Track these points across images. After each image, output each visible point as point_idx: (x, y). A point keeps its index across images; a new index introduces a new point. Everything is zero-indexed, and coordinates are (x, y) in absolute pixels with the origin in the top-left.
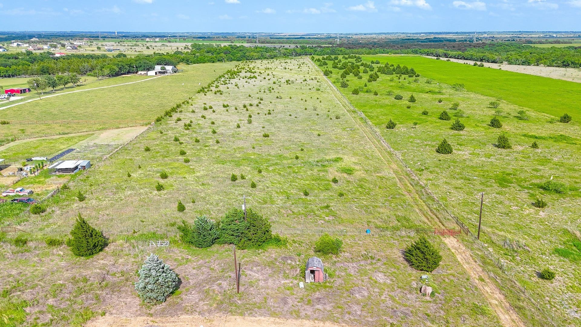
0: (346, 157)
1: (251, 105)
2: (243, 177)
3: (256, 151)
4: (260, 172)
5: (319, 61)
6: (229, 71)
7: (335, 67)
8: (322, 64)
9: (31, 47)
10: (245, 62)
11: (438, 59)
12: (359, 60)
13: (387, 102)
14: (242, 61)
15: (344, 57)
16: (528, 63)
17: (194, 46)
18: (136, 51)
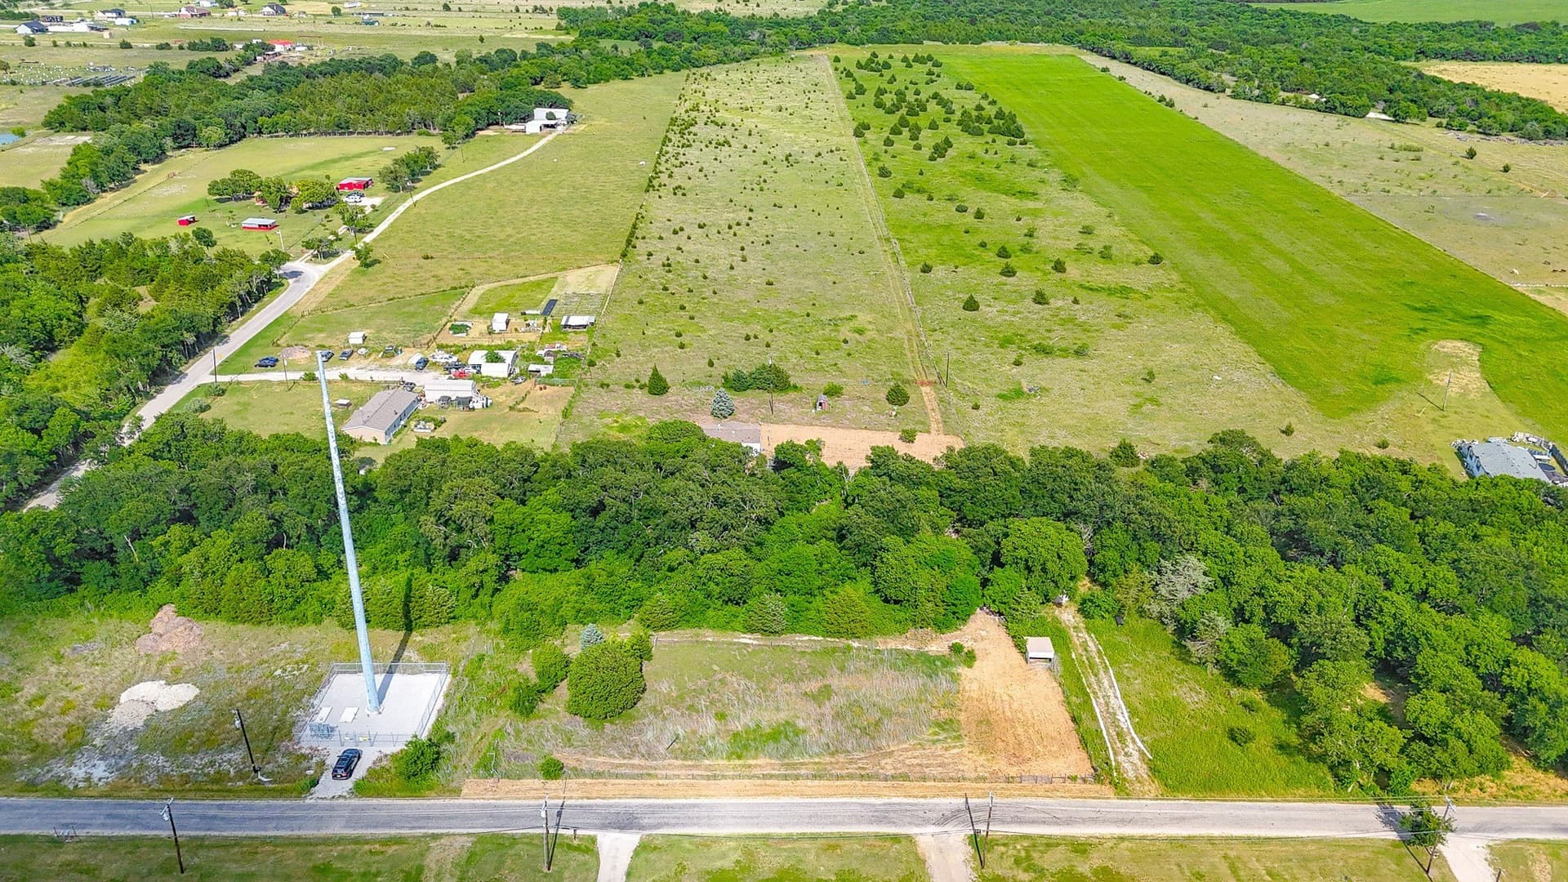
0: (860, 315)
2: (756, 337)
3: (761, 305)
4: (771, 331)
5: (849, 75)
6: (673, 121)
7: (879, 105)
8: (854, 91)
9: (183, 9)
10: (692, 78)
11: (1105, 70)
12: (936, 70)
13: (941, 218)
14: (684, 72)
15: (905, 59)
16: (1265, 98)
17: (564, 13)
18: (429, 24)
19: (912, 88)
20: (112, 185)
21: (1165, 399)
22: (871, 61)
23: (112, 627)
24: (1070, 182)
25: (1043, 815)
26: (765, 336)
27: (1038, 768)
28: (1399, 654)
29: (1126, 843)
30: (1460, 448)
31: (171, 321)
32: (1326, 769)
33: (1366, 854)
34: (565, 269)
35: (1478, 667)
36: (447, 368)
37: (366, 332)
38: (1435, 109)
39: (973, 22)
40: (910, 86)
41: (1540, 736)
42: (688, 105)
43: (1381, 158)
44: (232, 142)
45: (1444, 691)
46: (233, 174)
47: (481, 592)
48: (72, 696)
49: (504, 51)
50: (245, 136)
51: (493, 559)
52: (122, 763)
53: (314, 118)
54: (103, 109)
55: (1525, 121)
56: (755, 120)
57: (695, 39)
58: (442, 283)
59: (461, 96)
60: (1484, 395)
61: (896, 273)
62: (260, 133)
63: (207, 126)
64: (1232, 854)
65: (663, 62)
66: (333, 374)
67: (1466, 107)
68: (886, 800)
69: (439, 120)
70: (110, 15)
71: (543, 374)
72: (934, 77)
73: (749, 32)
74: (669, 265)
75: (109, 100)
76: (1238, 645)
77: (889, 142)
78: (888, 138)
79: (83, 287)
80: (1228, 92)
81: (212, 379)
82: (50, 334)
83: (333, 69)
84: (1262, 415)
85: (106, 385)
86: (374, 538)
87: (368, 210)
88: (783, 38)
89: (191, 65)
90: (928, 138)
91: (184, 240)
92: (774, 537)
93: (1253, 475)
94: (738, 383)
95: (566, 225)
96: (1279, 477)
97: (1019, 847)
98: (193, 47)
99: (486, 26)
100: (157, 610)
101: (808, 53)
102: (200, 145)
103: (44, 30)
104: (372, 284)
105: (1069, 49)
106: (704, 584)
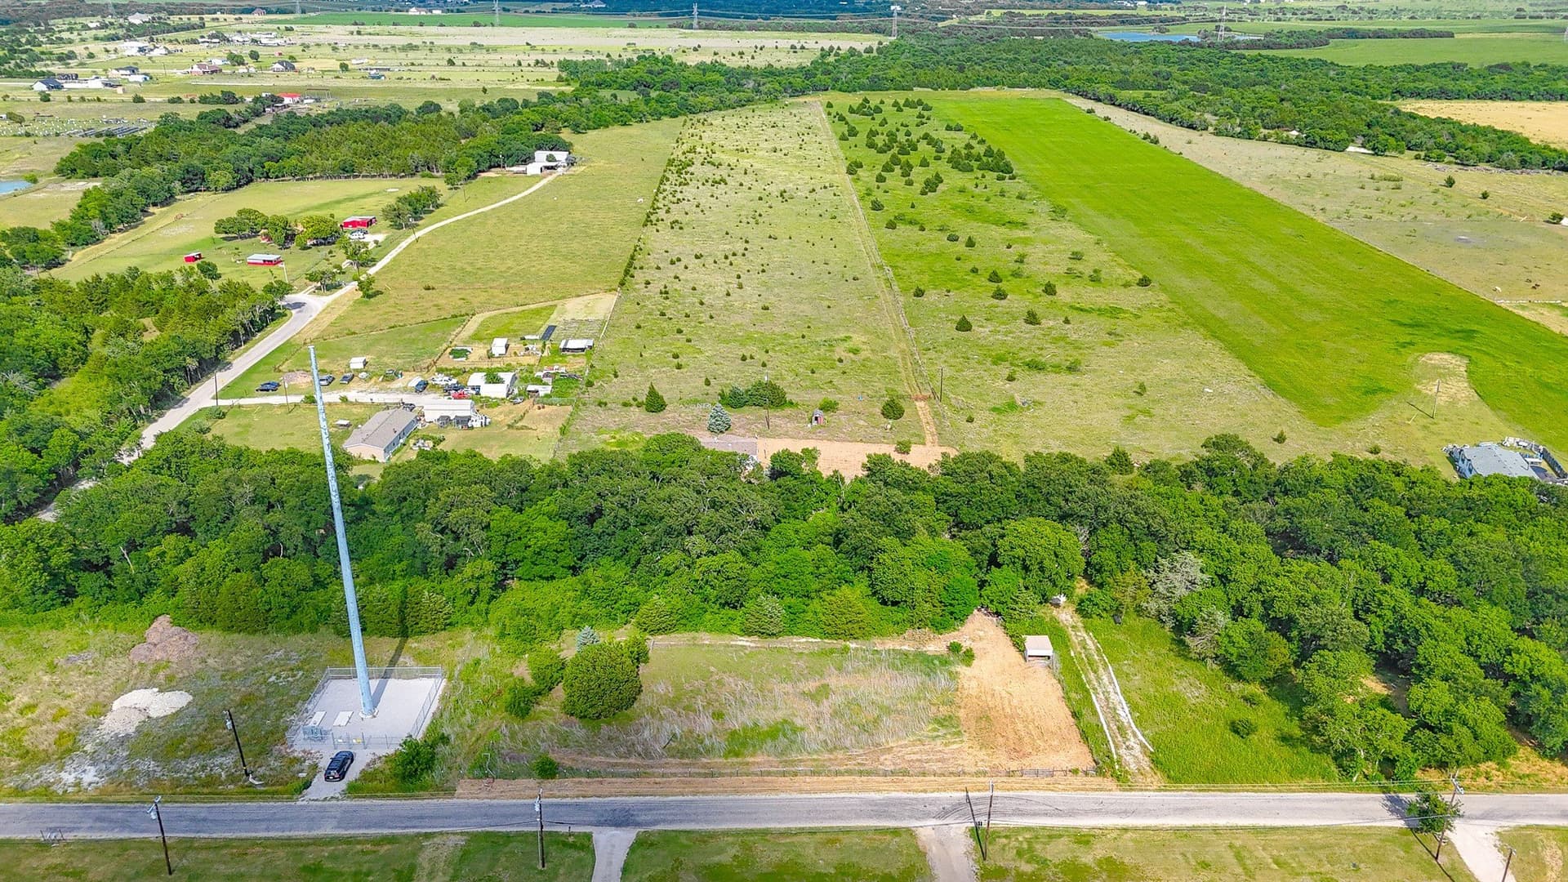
0: (854, 336)
1: (734, 254)
2: (752, 358)
3: (757, 328)
4: (767, 352)
5: (842, 119)
6: (671, 162)
7: (871, 146)
8: (846, 133)
9: (195, 67)
10: (689, 123)
11: (1090, 111)
12: (926, 113)
13: (933, 247)
14: (682, 118)
15: (896, 104)
16: (1247, 135)
17: (564, 65)
18: (433, 77)
19: (903, 130)
20: (121, 227)
21: (1157, 410)
22: (862, 106)
23: (106, 637)
24: (1059, 212)
25: (1043, 807)
26: (760, 356)
27: (1039, 762)
28: (1400, 646)
29: (1129, 834)
30: (1451, 453)
31: (174, 347)
32: (1330, 760)
33: (1374, 842)
34: (564, 297)
35: (1479, 657)
36: (447, 390)
37: (368, 358)
38: (1413, 142)
39: (961, 69)
40: (901, 128)
41: (1545, 722)
42: (685, 147)
43: (1362, 188)
44: (239, 186)
45: (1446, 679)
46: (240, 212)
47: (478, 599)
48: (63, 704)
49: (506, 100)
50: (252, 181)
51: (489, 566)
52: (113, 768)
53: (319, 162)
54: (114, 157)
55: (1501, 152)
56: (751, 161)
57: (692, 88)
58: (441, 312)
59: (463, 141)
60: (1472, 403)
61: (890, 298)
62: (268, 177)
63: (215, 170)
64: (1238, 843)
65: (662, 110)
66: (333, 397)
67: (1444, 140)
68: (885, 795)
69: (442, 162)
70: (122, 72)
71: (541, 394)
72: (924, 120)
73: (744, 81)
74: (666, 293)
75: (120, 149)
76: (1238, 638)
77: (880, 179)
78: (880, 175)
79: (89, 320)
80: (1211, 129)
81: (213, 403)
82: (54, 362)
83: (339, 119)
84: (1253, 424)
85: (108, 408)
86: (371, 550)
87: (371, 246)
88: (777, 86)
89: (202, 116)
90: (919, 175)
91: (189, 274)
92: (770, 543)
93: (1248, 478)
94: (734, 400)
95: (565, 258)
96: (1273, 479)
97: (1020, 839)
98: (204, 100)
99: (489, 79)
100: (152, 622)
101: (801, 100)
102: (208, 189)
103: (59, 87)
104: (373, 314)
105: (1055, 93)
106: (701, 588)
